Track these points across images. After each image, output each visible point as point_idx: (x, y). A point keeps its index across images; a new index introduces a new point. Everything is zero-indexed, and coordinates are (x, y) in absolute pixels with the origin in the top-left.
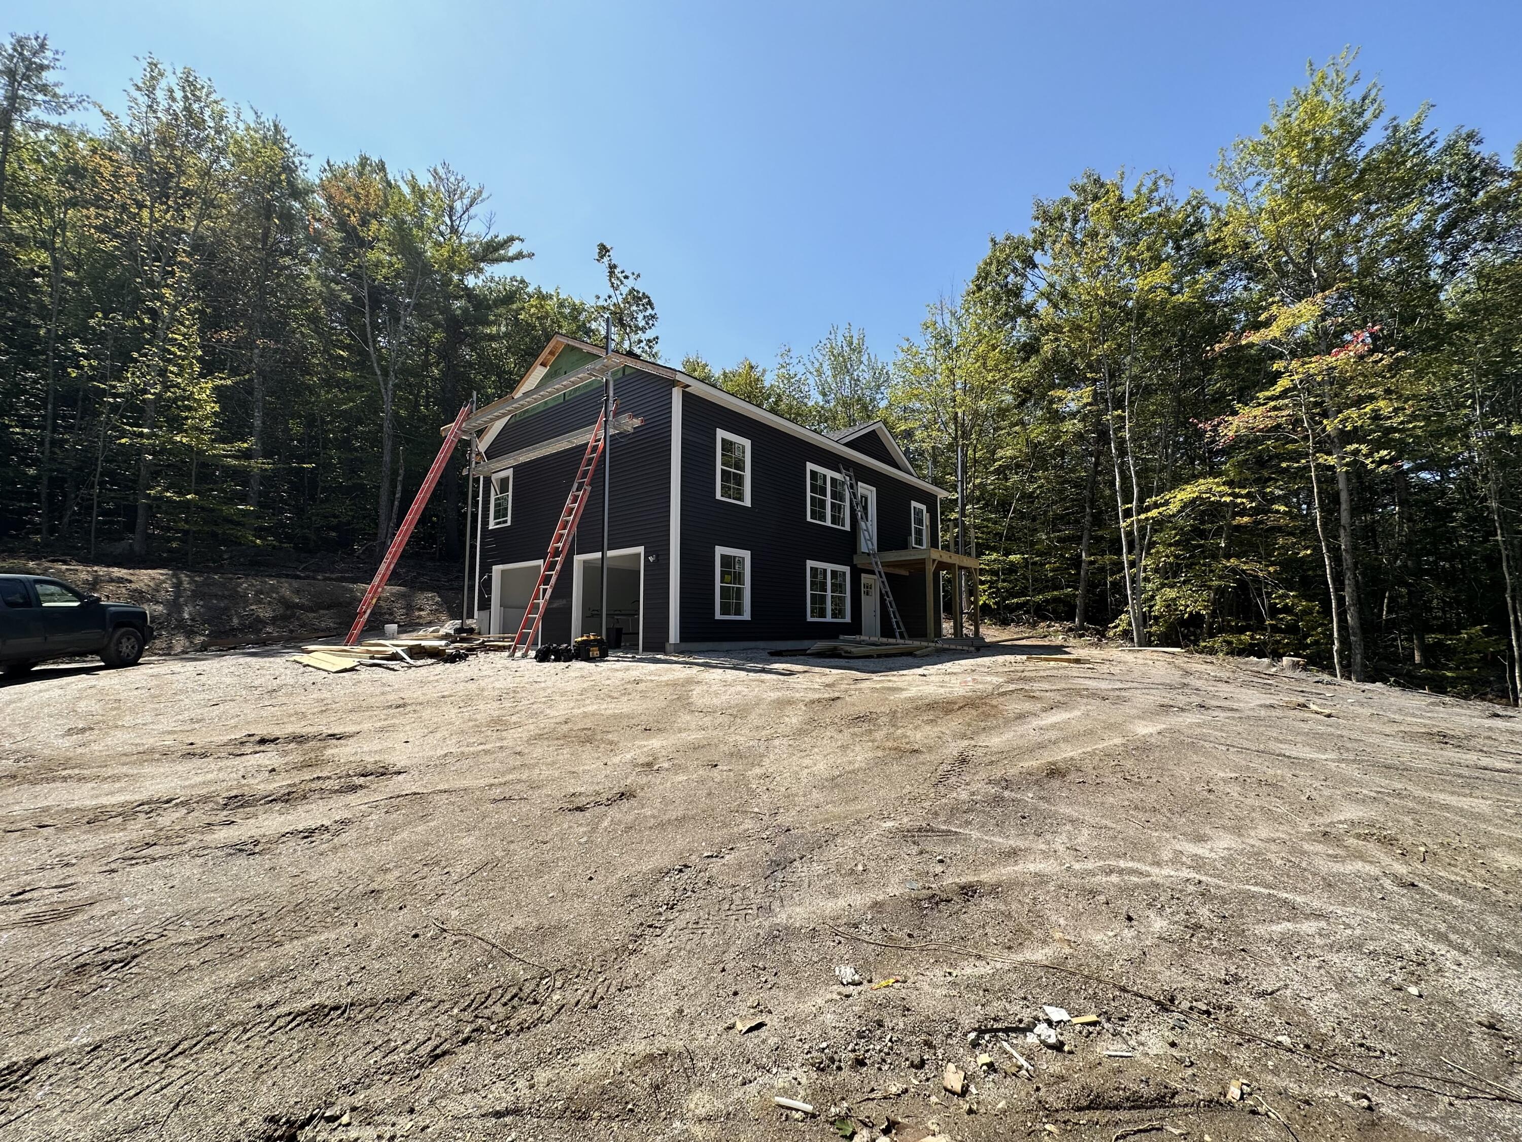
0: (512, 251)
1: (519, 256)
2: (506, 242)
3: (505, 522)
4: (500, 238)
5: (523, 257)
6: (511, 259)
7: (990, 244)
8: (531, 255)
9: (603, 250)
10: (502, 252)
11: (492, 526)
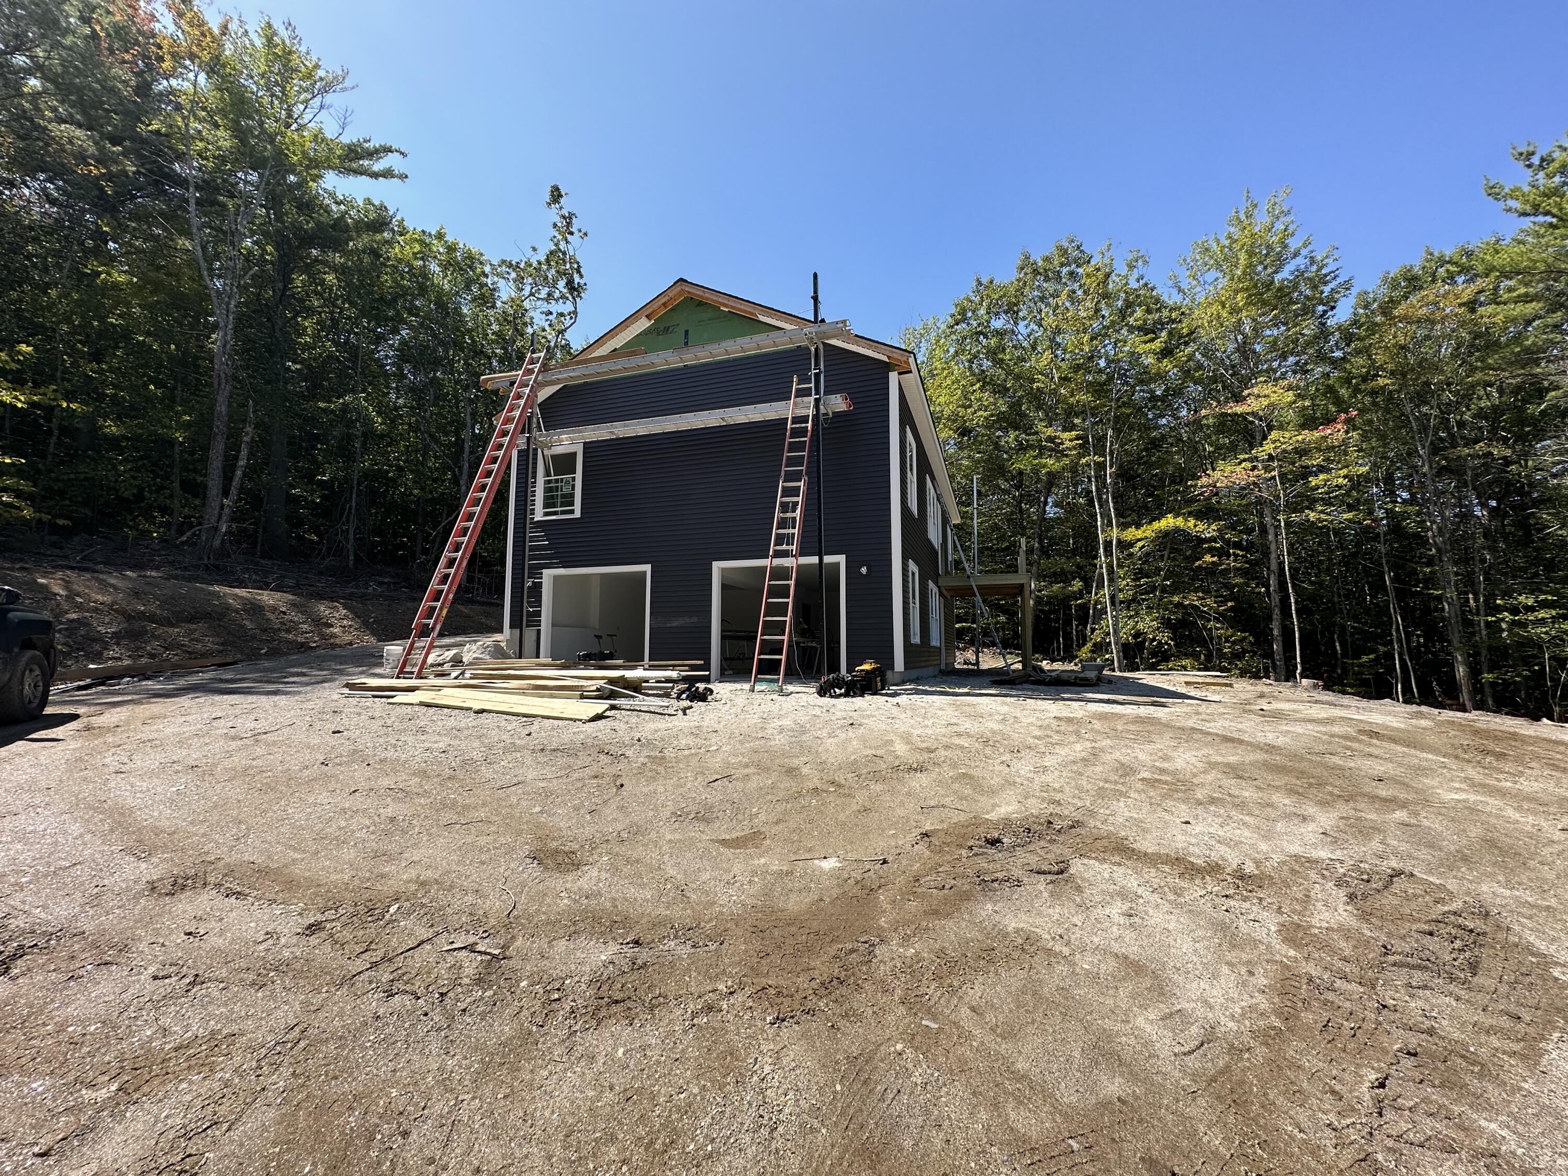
0: (378, 166)
1: (387, 174)
2: (377, 151)
3: (572, 512)
4: (370, 145)
5: (393, 176)
6: (375, 175)
7: (975, 284)
8: (403, 177)
9: (556, 195)
10: (366, 163)
11: (539, 516)
